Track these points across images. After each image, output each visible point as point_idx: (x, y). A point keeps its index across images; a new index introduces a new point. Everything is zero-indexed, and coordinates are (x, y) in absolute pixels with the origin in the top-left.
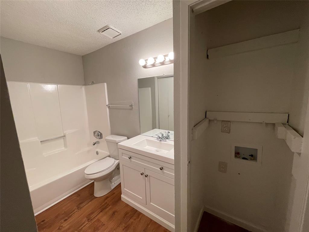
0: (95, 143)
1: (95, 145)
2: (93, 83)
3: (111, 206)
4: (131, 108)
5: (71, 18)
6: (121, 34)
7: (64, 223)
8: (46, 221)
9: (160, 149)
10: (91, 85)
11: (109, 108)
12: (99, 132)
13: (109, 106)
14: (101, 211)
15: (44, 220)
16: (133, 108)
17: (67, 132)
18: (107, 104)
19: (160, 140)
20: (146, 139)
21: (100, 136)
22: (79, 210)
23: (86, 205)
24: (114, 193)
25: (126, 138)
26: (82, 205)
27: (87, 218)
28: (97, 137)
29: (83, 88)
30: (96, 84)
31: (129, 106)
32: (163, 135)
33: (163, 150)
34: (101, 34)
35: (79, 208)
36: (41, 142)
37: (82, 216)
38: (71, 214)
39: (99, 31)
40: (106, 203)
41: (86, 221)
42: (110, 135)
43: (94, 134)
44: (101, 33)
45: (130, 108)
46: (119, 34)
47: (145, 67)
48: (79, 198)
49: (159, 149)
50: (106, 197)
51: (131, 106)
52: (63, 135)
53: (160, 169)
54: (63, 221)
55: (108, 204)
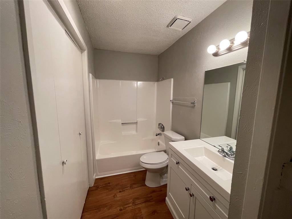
0: (159, 135)
1: (158, 136)
2: (163, 79)
3: (154, 202)
4: (194, 106)
5: (144, 21)
6: (190, 22)
7: (119, 194)
8: (110, 184)
9: (221, 168)
10: (161, 81)
11: (172, 103)
12: (163, 125)
13: (173, 102)
14: (145, 202)
15: (110, 183)
16: (195, 106)
17: (139, 120)
18: (172, 99)
19: (223, 154)
20: (204, 147)
21: (163, 128)
22: (131, 189)
23: (137, 187)
24: (161, 191)
25: (183, 138)
26: (134, 186)
27: (133, 200)
28: (161, 129)
29: (156, 83)
30: (165, 80)
31: (190, 103)
32: (231, 148)
33: (226, 171)
34: (170, 29)
35: (131, 187)
36: (122, 124)
37: (130, 196)
38: (125, 189)
39: (168, 26)
40: (151, 196)
41: (132, 203)
42: (170, 130)
43: (159, 126)
44: (169, 27)
45: (192, 105)
46: (189, 22)
47: (216, 55)
48: (134, 178)
49: (219, 167)
50: (154, 191)
51: (194, 103)
52: (136, 122)
53: (210, 197)
54: (118, 191)
55: (152, 199)
